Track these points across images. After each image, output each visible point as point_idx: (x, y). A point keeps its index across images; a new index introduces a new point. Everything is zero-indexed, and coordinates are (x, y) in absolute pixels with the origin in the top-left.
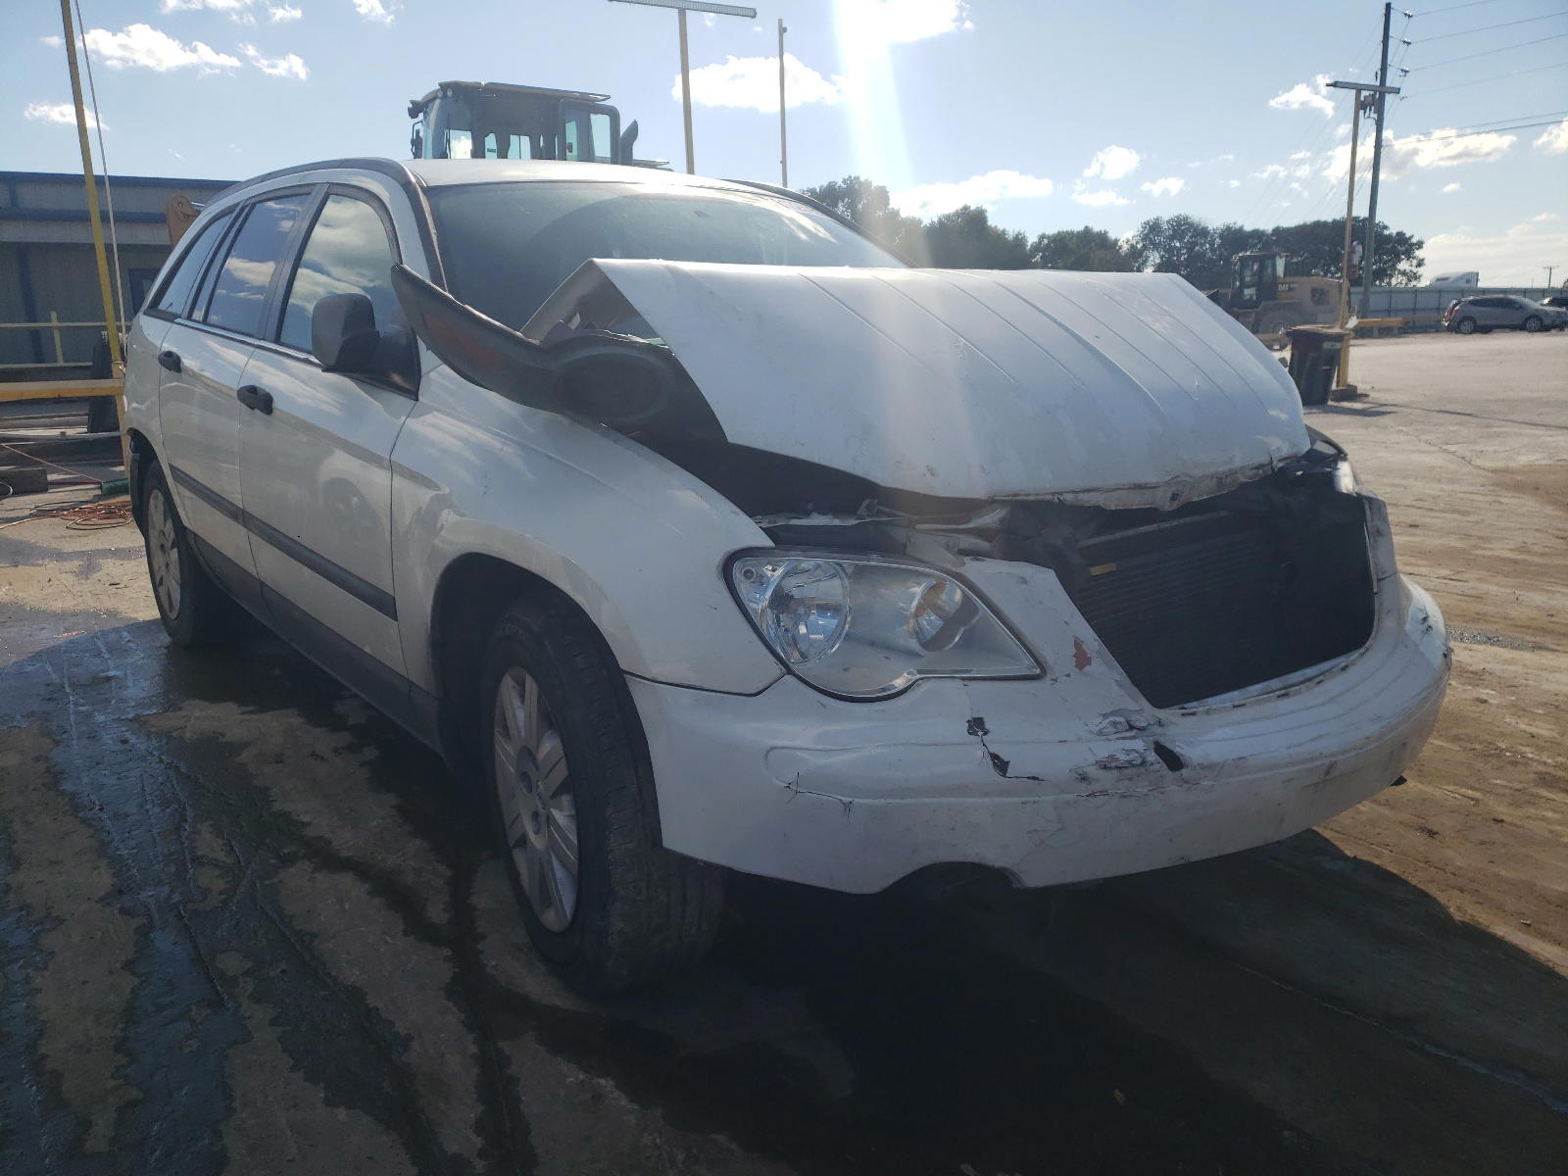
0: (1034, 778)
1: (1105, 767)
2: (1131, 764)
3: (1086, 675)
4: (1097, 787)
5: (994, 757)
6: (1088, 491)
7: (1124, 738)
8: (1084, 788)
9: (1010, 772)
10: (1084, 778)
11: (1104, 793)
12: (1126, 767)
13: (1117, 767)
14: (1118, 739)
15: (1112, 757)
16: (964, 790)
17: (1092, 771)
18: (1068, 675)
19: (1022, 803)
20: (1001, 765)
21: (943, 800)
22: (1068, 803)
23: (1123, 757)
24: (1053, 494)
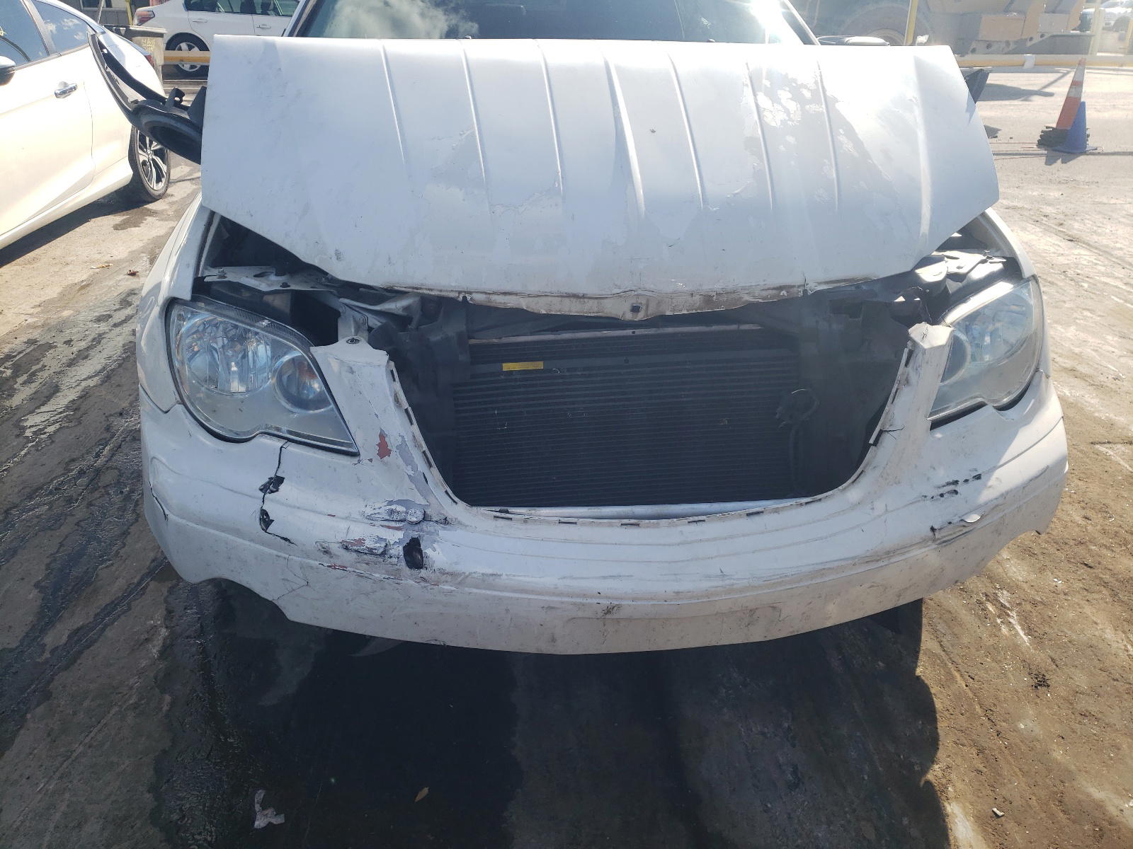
0: (286, 539)
1: (346, 548)
2: (371, 551)
3: (386, 464)
4: (338, 563)
5: (264, 513)
6: (505, 294)
7: (389, 527)
8: (326, 560)
9: (271, 529)
10: (326, 552)
11: (343, 568)
12: (366, 554)
13: (357, 551)
14: (382, 526)
15: (360, 542)
16: (237, 532)
17: (335, 548)
18: (371, 460)
19: (277, 556)
20: (266, 520)
21: (223, 534)
22: (312, 567)
23: (369, 544)
24: (460, 292)
